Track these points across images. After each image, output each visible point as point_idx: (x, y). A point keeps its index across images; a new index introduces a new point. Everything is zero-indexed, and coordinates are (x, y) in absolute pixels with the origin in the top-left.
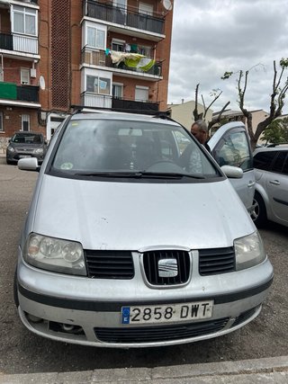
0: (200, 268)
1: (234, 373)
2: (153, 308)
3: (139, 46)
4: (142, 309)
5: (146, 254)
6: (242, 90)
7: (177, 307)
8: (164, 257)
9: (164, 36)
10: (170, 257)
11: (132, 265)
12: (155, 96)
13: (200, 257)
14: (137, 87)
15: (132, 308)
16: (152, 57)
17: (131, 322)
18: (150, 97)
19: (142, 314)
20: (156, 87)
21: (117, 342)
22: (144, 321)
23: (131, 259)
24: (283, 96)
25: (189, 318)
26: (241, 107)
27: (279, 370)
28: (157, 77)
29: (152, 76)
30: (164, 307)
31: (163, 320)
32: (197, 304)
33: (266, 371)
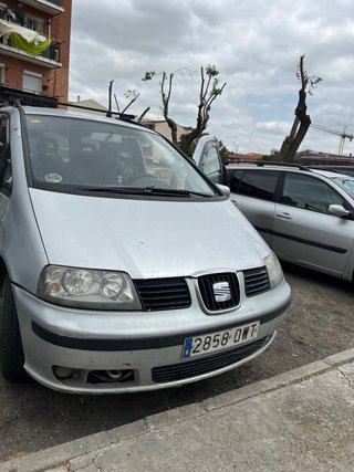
0: (247, 289)
1: (274, 389)
2: (212, 335)
3: (27, 17)
4: (203, 338)
5: (199, 278)
6: (166, 96)
7: (232, 332)
8: (217, 281)
9: (62, 10)
10: (222, 280)
11: (188, 292)
12: (51, 87)
13: (246, 279)
14: (25, 71)
15: (194, 339)
16: (45, 34)
17: (192, 354)
18: (45, 88)
19: (203, 343)
20: (52, 76)
21: (172, 380)
22: (203, 352)
23: (186, 286)
24: (209, 109)
25: (241, 341)
26: (165, 115)
27: (307, 378)
28: (53, 62)
29: (47, 60)
30: (222, 333)
31: (220, 347)
32: (246, 326)
33: (297, 381)
